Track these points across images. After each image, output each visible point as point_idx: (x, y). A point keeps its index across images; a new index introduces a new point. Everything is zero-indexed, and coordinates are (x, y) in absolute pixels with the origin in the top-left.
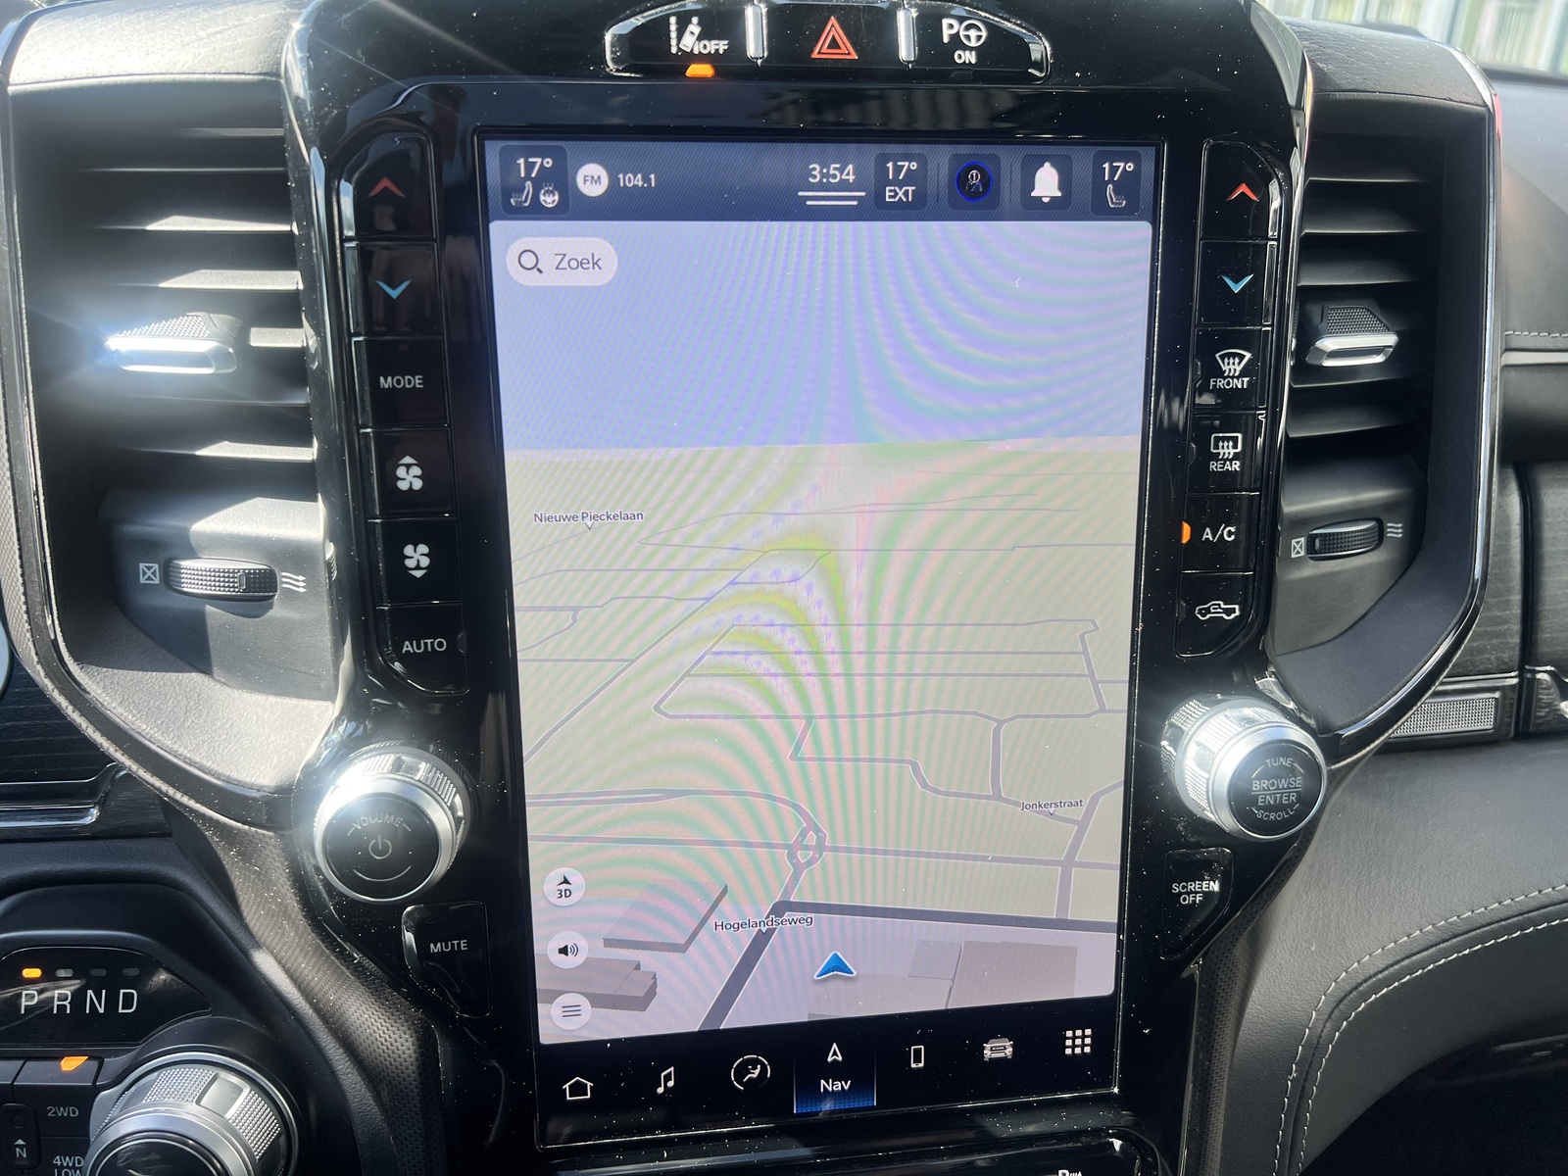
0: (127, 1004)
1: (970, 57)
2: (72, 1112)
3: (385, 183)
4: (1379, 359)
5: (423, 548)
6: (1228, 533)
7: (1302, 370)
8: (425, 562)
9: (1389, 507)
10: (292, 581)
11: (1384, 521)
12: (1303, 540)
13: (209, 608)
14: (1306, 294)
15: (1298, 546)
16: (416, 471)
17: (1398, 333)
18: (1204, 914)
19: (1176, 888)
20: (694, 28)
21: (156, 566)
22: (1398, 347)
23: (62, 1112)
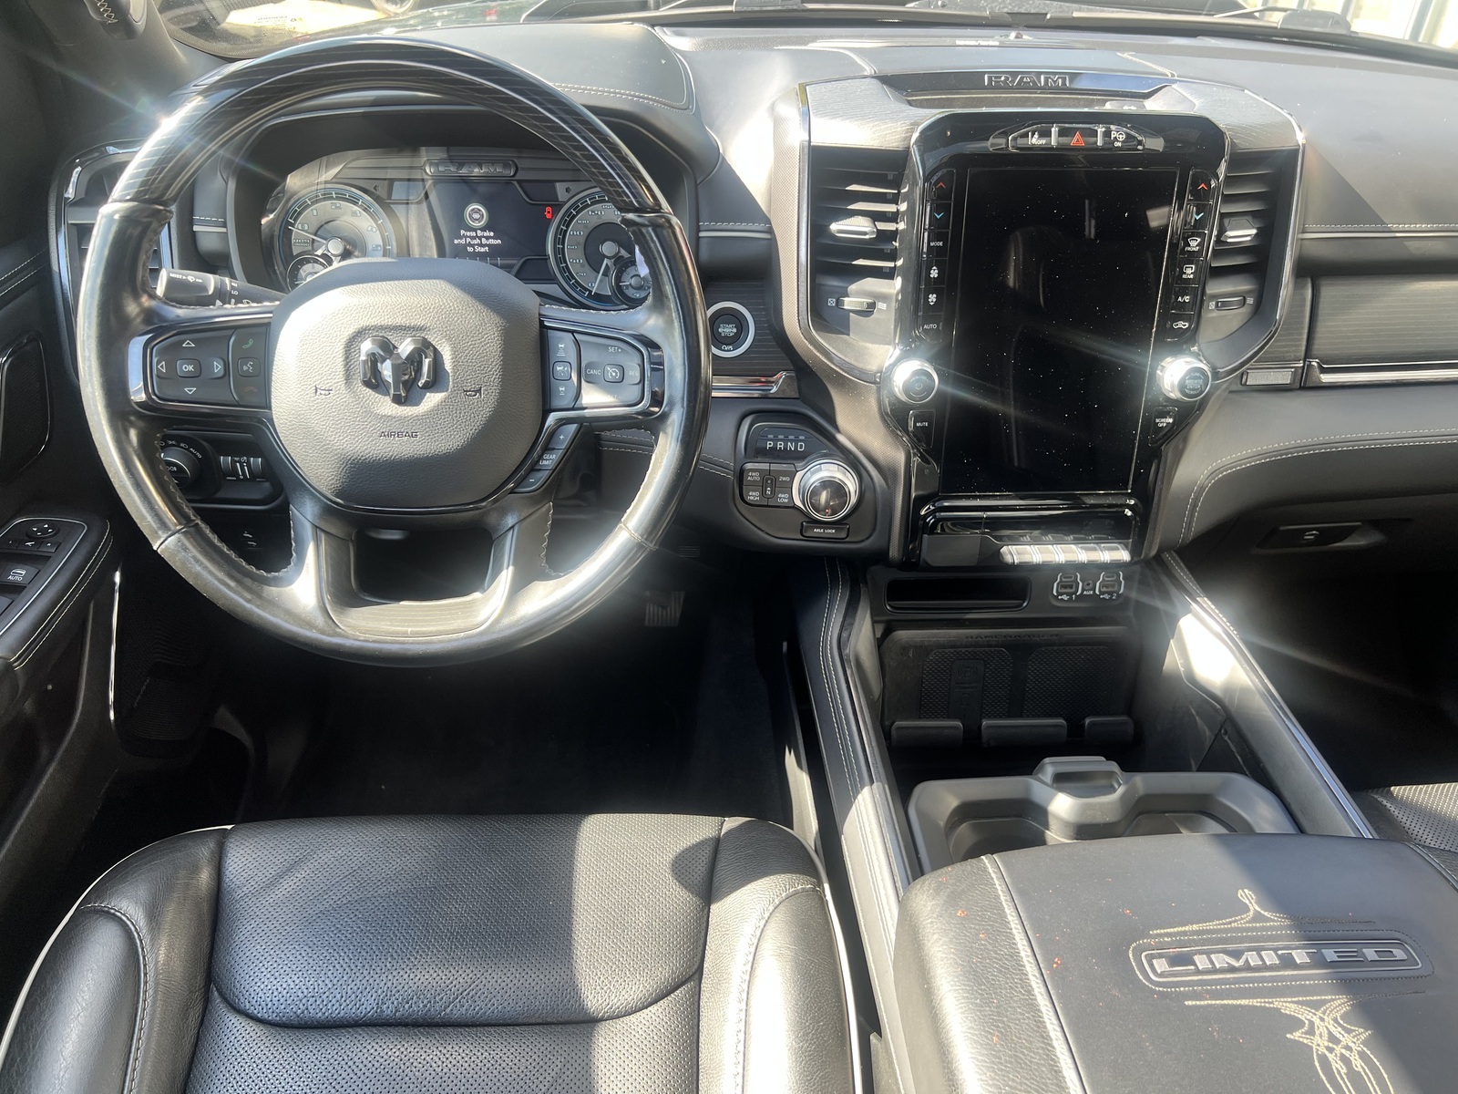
4: (1249, 238)
5: (935, 296)
6: (1187, 299)
7: (1219, 241)
9: (1249, 292)
12: (1214, 303)
13: (851, 314)
14: (1223, 216)
17: (1258, 229)
18: (1167, 430)
19: (1157, 421)
22: (1256, 235)
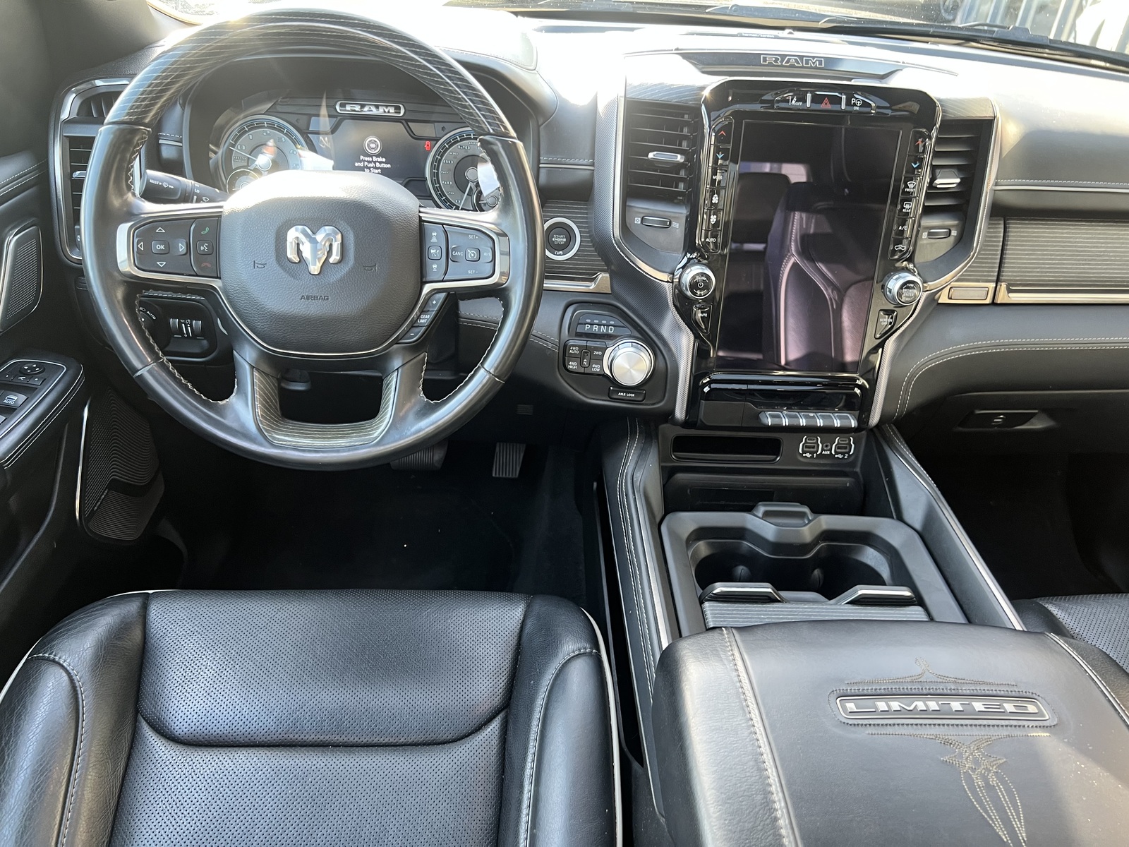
0: (611, 330)
1: (858, 108)
2: (600, 353)
3: (722, 132)
8: (715, 220)
10: (675, 225)
11: (951, 229)
15: (925, 235)
16: (717, 198)
20: (795, 99)
21: (640, 219)
23: (597, 353)
